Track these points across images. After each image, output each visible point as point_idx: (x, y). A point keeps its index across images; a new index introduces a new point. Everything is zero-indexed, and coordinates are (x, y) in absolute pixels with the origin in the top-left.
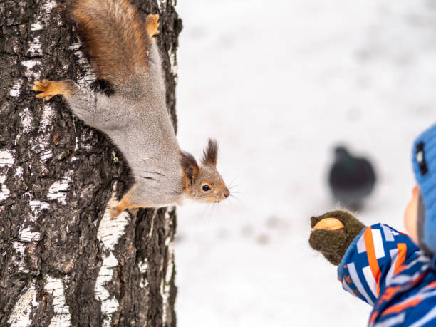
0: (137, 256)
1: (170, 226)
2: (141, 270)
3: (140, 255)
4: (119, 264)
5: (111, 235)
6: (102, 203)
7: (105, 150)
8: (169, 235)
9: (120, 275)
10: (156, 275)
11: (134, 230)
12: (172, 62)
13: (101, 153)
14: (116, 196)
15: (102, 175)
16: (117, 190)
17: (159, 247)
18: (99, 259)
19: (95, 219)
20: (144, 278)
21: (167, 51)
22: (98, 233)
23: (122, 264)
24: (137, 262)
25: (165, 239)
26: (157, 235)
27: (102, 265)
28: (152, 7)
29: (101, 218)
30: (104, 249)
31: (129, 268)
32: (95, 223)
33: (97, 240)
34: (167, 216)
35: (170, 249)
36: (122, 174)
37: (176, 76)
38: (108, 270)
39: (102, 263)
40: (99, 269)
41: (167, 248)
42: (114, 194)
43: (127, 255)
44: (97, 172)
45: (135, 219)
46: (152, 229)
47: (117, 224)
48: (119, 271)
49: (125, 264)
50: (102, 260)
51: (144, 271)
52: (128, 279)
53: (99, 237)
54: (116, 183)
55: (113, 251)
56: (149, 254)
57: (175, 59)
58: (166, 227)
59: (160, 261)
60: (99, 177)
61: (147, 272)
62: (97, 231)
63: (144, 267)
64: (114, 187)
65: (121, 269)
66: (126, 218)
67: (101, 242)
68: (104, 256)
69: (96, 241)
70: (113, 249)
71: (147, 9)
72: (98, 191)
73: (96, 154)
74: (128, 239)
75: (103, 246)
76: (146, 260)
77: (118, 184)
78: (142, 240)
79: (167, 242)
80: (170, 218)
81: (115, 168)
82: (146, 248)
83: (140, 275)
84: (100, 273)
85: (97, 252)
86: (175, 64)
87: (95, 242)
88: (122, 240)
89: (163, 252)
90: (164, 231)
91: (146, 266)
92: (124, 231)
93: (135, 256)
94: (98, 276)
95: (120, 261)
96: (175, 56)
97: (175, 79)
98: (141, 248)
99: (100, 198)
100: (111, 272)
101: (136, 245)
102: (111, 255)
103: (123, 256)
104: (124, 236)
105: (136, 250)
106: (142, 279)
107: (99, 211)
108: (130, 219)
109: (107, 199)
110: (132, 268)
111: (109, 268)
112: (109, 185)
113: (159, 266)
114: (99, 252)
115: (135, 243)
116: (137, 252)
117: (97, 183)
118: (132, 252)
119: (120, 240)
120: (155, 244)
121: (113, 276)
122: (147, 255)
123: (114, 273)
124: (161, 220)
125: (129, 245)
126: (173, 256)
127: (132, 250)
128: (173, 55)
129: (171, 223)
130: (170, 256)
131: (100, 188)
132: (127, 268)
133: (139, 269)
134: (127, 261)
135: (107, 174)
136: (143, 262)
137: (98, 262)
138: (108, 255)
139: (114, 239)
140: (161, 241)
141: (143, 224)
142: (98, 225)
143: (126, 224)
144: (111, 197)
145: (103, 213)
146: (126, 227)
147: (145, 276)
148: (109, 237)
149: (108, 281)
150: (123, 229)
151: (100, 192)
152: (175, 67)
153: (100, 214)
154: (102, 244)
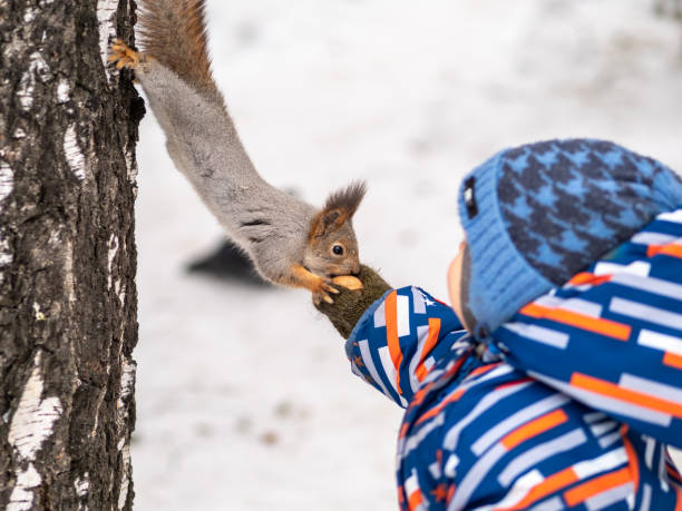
0: (72, 469)
1: (125, 419)
2: (78, 491)
3: (76, 468)
4: (43, 482)
5: (31, 435)
6: (17, 385)
7: (22, 301)
8: (123, 434)
9: (45, 500)
10: (101, 499)
11: (67, 427)
12: (129, 164)
13: (15, 307)
14: (39, 374)
15: (18, 342)
16: (42, 364)
17: (106, 454)
18: (11, 476)
19: (5, 412)
20: (83, 504)
21: (121, 149)
22: (11, 434)
23: (48, 481)
24: (72, 479)
25: (117, 441)
26: (104, 435)
27: (15, 485)
28: (97, 83)
29: (15, 410)
30: (19, 459)
31: (60, 489)
32: (6, 417)
33: (8, 444)
34: (120, 404)
35: (125, 456)
36: (49, 338)
37: (135, 185)
38: (25, 493)
39: (16, 481)
40: (10, 491)
41: (120, 454)
42: (36, 371)
43: (56, 467)
44: (9, 337)
45: (70, 410)
46: (96, 426)
47: (40, 418)
48: (43, 493)
49: (53, 481)
50: (15, 477)
51: (84, 493)
52: (56, 507)
53: (11, 440)
54: (39, 353)
55: (34, 462)
56: (91, 466)
57: (134, 160)
58: (120, 422)
59: (109, 476)
60: (13, 345)
61: (87, 494)
62: (9, 430)
63: (82, 487)
64: (37, 360)
65: (46, 492)
66: (55, 409)
67: (15, 447)
68: (18, 471)
69: (7, 447)
70: (34, 458)
71: (90, 86)
72: (11, 367)
73: (9, 308)
74: (58, 442)
75: (18, 454)
76: (86, 475)
77: (42, 354)
78: (81, 444)
79: (120, 445)
80: (125, 407)
81: (37, 329)
82: (87, 456)
83: (77, 498)
84: (13, 497)
85: (7, 463)
86: (134, 166)
87: (5, 447)
88: (48, 444)
89: (113, 461)
90: (115, 428)
91: (86, 485)
92: (52, 429)
93: (68, 469)
94: (9, 502)
95: (44, 477)
96: (134, 155)
97: (134, 189)
98: (78, 455)
99: (14, 378)
100: (30, 496)
101: (69, 452)
102: (31, 468)
103: (49, 470)
104: (51, 437)
105: (70, 459)
106: (80, 507)
107: (12, 397)
108: (61, 410)
109: (25, 379)
110: (64, 488)
111: (27, 490)
112: (28, 357)
113: (108, 483)
114: (12, 464)
115: (68, 448)
116: (73, 462)
117: (9, 354)
118: (65, 463)
119: (44, 443)
120: (100, 449)
121: (33, 503)
122: (87, 467)
123: (35, 497)
124: (111, 410)
125: (59, 453)
126: (130, 468)
127: (65, 461)
128: (129, 154)
129: (126, 414)
130: (125, 468)
131: (14, 362)
132: (55, 489)
133: (75, 490)
134: (55, 478)
135: (25, 340)
136: (82, 479)
137: (8, 480)
138: (25, 469)
139: (36, 443)
140: (111, 444)
141: (82, 417)
142: (10, 422)
143: (56, 417)
144: (30, 375)
145: (18, 401)
146: (56, 422)
147: (85, 500)
148: (27, 439)
149: (25, 509)
150: (51, 425)
151: (14, 368)
152: (134, 172)
153: (13, 402)
154: (15, 451)
